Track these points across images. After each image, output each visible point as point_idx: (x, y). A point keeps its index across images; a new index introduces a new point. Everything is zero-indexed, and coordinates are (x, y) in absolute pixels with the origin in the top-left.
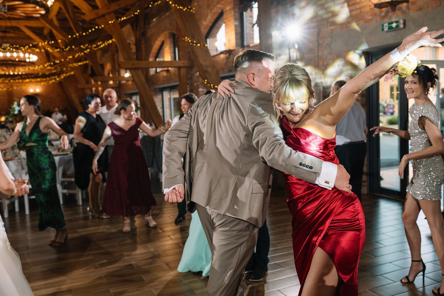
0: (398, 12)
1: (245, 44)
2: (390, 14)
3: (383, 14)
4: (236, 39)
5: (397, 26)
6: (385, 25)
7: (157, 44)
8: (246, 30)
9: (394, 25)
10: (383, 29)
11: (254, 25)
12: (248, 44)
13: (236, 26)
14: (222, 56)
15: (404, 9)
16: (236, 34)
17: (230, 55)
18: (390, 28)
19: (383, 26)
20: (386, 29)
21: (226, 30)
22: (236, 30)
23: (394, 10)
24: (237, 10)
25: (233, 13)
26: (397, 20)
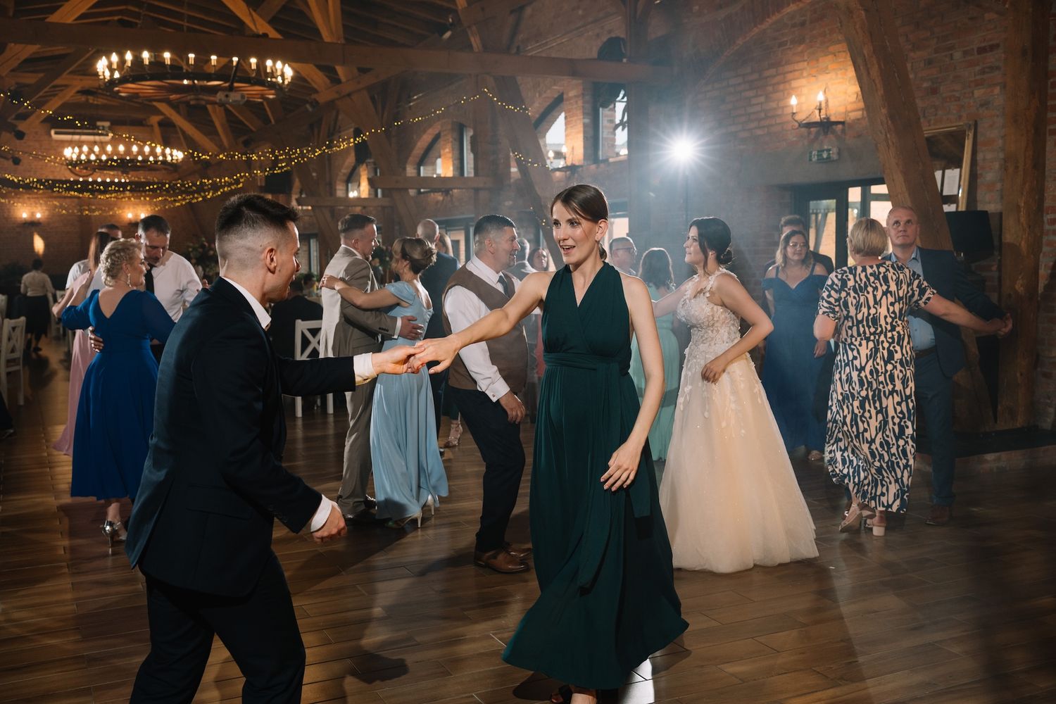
0: (831, 136)
1: (601, 155)
2: (821, 137)
3: (812, 137)
4: (585, 148)
5: (829, 157)
6: (813, 153)
7: (426, 138)
8: (603, 132)
9: (825, 155)
10: (811, 160)
11: (617, 126)
12: (604, 158)
13: (585, 126)
14: (558, 174)
15: (839, 133)
16: (586, 139)
17: (573, 174)
18: (820, 159)
19: (811, 153)
20: (814, 159)
21: (566, 129)
22: (585, 132)
23: (826, 133)
24: (587, 98)
25: (580, 103)
26: (830, 147)
